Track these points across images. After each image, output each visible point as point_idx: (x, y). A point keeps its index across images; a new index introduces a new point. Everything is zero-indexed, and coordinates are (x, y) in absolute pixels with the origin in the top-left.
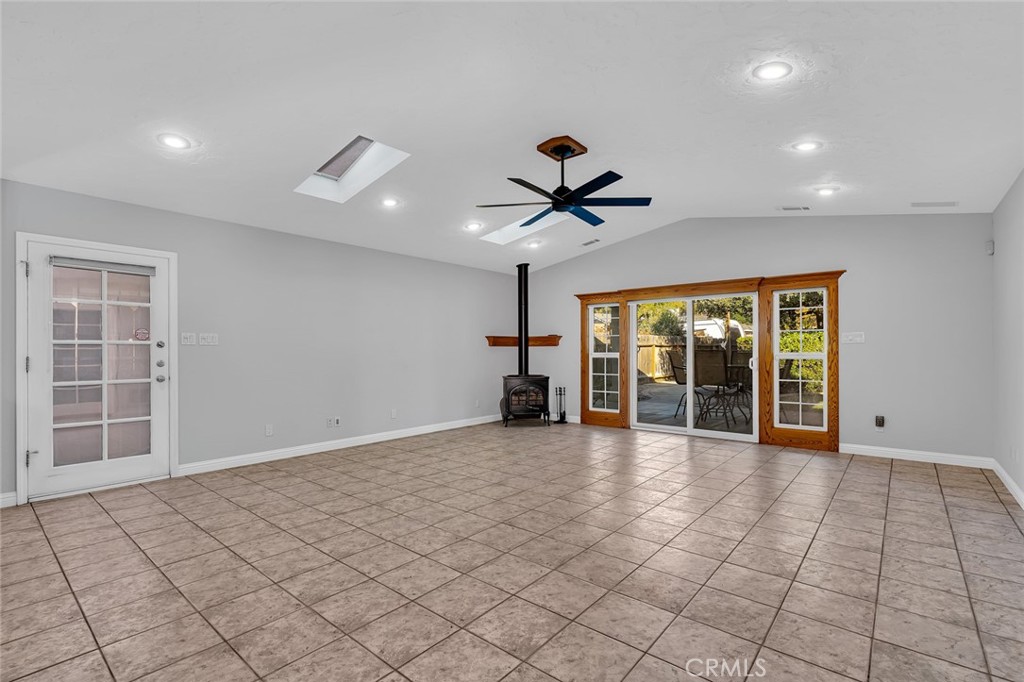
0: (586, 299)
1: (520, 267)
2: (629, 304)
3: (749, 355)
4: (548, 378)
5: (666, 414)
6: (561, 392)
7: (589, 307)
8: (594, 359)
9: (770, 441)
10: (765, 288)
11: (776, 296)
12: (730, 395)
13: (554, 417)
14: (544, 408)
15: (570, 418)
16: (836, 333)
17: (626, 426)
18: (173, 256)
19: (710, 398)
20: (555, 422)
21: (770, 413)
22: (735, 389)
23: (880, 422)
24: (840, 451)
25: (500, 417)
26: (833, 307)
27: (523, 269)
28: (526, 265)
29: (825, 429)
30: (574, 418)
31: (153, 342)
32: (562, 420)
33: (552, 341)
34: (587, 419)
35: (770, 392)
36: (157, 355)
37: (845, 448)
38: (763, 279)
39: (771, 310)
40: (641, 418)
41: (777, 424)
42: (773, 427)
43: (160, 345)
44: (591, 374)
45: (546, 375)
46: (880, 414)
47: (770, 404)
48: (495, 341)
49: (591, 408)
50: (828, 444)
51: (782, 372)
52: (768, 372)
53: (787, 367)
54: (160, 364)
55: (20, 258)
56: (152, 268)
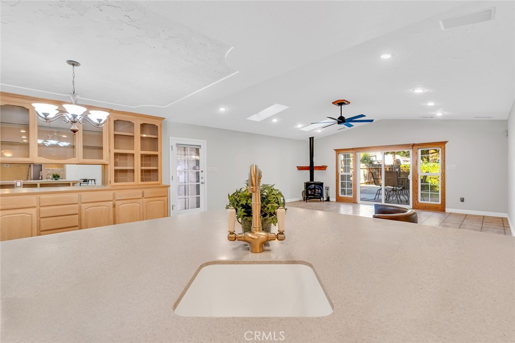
0: (338, 151)
1: (310, 138)
2: (357, 153)
3: (408, 173)
4: (323, 183)
5: (370, 198)
6: (327, 189)
7: (340, 155)
8: (341, 175)
9: (417, 208)
10: (415, 148)
11: (420, 151)
12: (399, 190)
13: (325, 199)
14: (321, 195)
15: (331, 199)
16: (444, 165)
17: (355, 202)
18: (205, 141)
19: (390, 191)
20: (325, 201)
21: (417, 197)
22: (401, 188)
23: (462, 200)
24: (446, 211)
25: (302, 199)
26: (443, 155)
27: (311, 139)
28: (313, 138)
29: (440, 203)
30: (333, 199)
31: (200, 171)
32: (328, 200)
33: (323, 168)
34: (339, 200)
35: (417, 188)
36: (201, 175)
37: (447, 210)
38: (414, 144)
39: (418, 156)
40: (362, 199)
41: (420, 201)
42: (418, 202)
43: (202, 172)
44: (340, 181)
45: (322, 182)
46: (462, 197)
47: (417, 193)
48: (300, 168)
49: (340, 195)
50: (441, 209)
51: (422, 180)
52: (416, 181)
53: (424, 179)
54: (202, 178)
55: (171, 145)
56: (200, 146)
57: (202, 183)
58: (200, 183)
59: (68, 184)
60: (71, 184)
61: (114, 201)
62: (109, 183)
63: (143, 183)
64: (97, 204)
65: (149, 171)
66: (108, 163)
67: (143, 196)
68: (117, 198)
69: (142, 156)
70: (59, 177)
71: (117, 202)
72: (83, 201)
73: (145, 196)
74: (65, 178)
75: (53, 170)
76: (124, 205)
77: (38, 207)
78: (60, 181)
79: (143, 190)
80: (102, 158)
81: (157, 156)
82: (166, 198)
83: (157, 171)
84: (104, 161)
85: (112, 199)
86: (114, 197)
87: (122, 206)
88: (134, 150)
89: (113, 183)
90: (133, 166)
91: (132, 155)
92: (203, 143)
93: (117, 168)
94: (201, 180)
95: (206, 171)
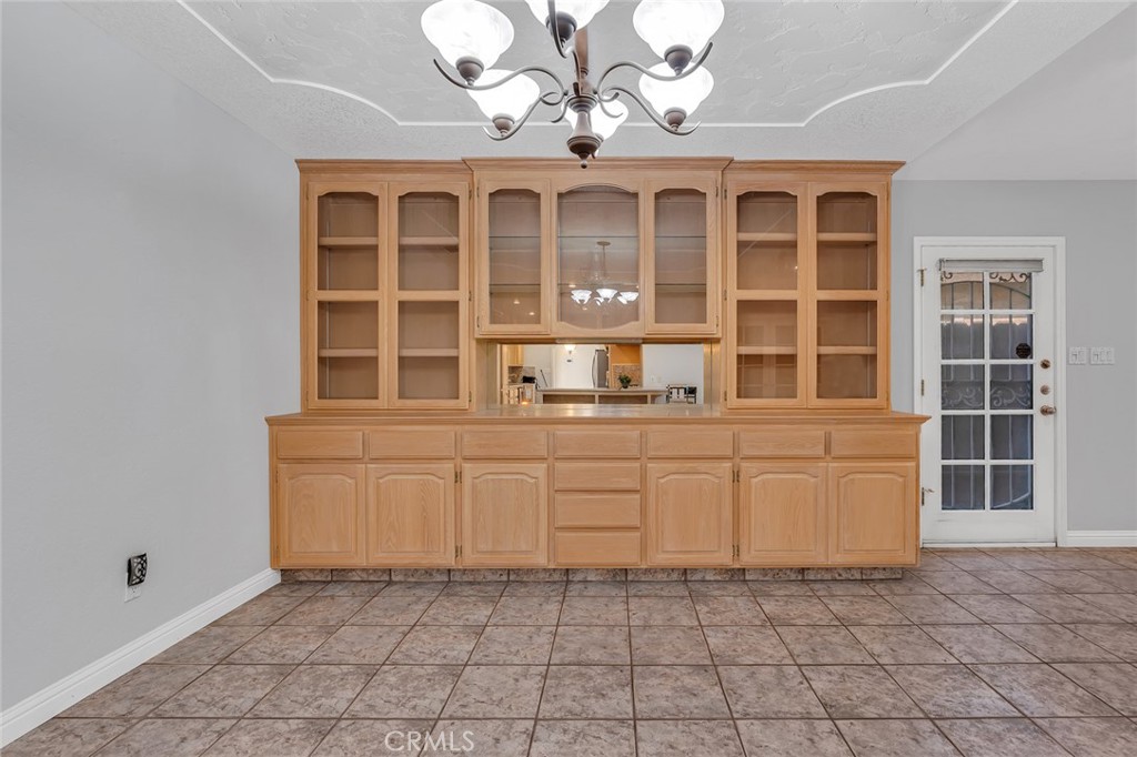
18: (1060, 241)
31: (1037, 363)
36: (1040, 378)
43: (1045, 365)
54: (1044, 391)
55: (917, 267)
56: (1040, 261)
57: (1045, 411)
58: (1035, 411)
59: (642, 399)
60: (649, 399)
61: (738, 460)
62: (722, 400)
63: (824, 402)
64: (689, 465)
66: (719, 335)
67: (827, 450)
68: (746, 452)
69: (824, 307)
71: (744, 465)
72: (652, 453)
73: (836, 451)
74: (641, 386)
76: (765, 476)
77: (551, 460)
79: (828, 428)
80: (703, 320)
81: (872, 305)
82: (912, 464)
84: (710, 329)
85: (729, 452)
86: (736, 449)
87: (759, 478)
88: (796, 288)
89: (734, 401)
90: (793, 342)
91: (790, 307)
92: (1051, 249)
93: (745, 350)
94: (1040, 400)
95: (1060, 364)
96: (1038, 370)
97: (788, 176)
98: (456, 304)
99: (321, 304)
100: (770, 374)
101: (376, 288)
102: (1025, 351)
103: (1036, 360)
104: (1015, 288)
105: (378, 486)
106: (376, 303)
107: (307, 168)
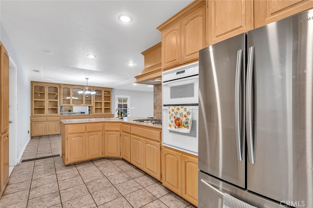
55: (115, 98)
56: (128, 98)
57: (128, 114)
58: (127, 114)
63: (105, 113)
65: (107, 109)
70: (71, 111)
75: (67, 108)
78: (71, 112)
79: (105, 116)
81: (110, 103)
83: (110, 108)
84: (92, 105)
88: (102, 101)
89: (95, 113)
90: (101, 107)
91: (101, 103)
92: (128, 97)
93: (96, 107)
94: (128, 112)
95: (130, 109)
96: (128, 109)
97: (101, 88)
98: (57, 102)
99: (34, 101)
100: (99, 110)
101: (44, 99)
102: (126, 108)
103: (127, 109)
104: (125, 100)
105: (48, 125)
106: (44, 101)
107: (32, 82)
